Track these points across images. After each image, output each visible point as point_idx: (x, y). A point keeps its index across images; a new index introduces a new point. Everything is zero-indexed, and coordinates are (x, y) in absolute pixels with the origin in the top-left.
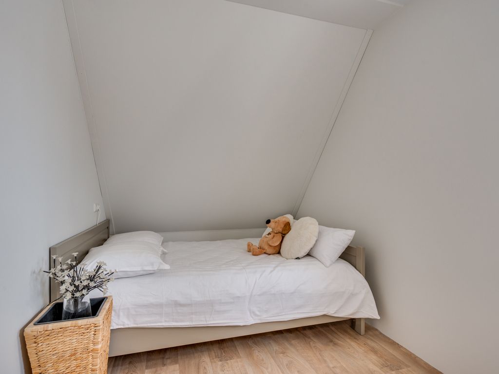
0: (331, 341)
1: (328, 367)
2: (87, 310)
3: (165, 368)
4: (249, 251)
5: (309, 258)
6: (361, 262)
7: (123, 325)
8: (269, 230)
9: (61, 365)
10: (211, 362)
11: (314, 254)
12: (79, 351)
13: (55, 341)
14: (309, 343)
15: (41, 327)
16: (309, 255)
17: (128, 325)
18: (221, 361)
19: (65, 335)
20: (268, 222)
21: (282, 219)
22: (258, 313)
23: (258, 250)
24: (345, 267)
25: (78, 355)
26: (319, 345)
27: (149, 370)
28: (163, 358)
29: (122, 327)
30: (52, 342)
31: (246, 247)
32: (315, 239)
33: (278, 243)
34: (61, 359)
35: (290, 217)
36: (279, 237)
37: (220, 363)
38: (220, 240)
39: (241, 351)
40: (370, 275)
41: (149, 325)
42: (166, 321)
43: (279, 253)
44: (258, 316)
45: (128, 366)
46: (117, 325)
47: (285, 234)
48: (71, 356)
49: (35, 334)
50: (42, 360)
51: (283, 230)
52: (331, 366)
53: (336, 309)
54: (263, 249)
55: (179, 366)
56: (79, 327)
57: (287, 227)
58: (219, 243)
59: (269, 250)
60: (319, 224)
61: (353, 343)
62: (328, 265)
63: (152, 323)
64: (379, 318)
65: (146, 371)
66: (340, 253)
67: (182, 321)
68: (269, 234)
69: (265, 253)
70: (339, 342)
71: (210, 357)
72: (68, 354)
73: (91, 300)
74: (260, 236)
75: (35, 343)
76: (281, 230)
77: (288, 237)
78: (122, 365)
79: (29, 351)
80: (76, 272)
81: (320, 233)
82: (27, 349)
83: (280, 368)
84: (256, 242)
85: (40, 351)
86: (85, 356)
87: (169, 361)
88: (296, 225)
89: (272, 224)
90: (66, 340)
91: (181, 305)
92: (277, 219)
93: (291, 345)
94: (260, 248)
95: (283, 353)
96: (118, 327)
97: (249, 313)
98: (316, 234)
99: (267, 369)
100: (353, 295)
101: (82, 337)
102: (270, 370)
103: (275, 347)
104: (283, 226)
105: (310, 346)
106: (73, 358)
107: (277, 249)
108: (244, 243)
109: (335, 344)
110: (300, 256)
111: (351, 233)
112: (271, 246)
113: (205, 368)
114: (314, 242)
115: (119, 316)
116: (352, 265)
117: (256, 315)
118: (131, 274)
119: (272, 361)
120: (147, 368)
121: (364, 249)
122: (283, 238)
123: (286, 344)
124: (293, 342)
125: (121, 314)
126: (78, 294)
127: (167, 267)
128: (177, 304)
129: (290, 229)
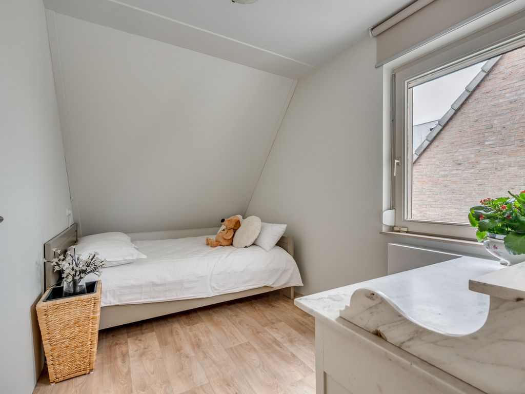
0: (271, 305)
1: (268, 320)
2: (84, 290)
3: (144, 335)
4: (208, 244)
5: (254, 247)
6: (290, 247)
7: (110, 303)
8: (223, 227)
9: (67, 331)
10: (182, 328)
11: (258, 244)
12: (82, 319)
13: (62, 313)
14: (255, 308)
15: (50, 303)
16: (254, 244)
17: (114, 303)
18: (189, 326)
19: (70, 307)
20: (223, 221)
21: (234, 218)
22: (217, 288)
23: (215, 243)
24: (280, 251)
25: (81, 323)
26: (262, 308)
27: (130, 338)
28: (141, 330)
29: (109, 305)
30: (60, 314)
31: (205, 242)
32: (259, 232)
33: (231, 236)
34: (66, 326)
35: (240, 217)
36: (231, 232)
37: (188, 327)
38: (182, 238)
39: (204, 318)
40: (297, 256)
41: (131, 302)
42: (145, 298)
43: (232, 244)
44: (217, 290)
45: (111, 338)
46: (105, 303)
47: (236, 230)
48: (75, 323)
49: (46, 308)
50: (51, 329)
51: (235, 226)
52: (270, 319)
53: (273, 281)
54: (219, 242)
55: (156, 333)
56: (82, 301)
57: (238, 224)
58: (181, 240)
59: (224, 243)
60: (262, 221)
61: (285, 305)
62: (268, 250)
63: (134, 300)
64: (302, 285)
65: (128, 339)
66: (276, 241)
67: (157, 297)
68: (224, 230)
69: (220, 245)
70: (277, 305)
71: (179, 324)
72: (73, 322)
73: (86, 283)
74: (215, 233)
75: (45, 315)
76: (233, 227)
77: (238, 232)
78: (106, 338)
79: (40, 321)
80: (75, 261)
81: (262, 228)
82: (38, 321)
83: (234, 325)
84: (213, 238)
85: (49, 321)
86: (87, 323)
87: (146, 331)
88: (244, 223)
89: (225, 222)
90: (71, 311)
91: (157, 285)
92: (230, 218)
93: (242, 310)
94: (217, 241)
95: (236, 316)
96: (105, 305)
97: (210, 288)
98: (260, 228)
99: (224, 326)
100: (285, 271)
101: (84, 308)
102: (226, 326)
103: (229, 313)
104: (234, 223)
105: (256, 310)
106: (77, 325)
107: (230, 242)
108: (203, 239)
109: (273, 306)
110: (248, 244)
111: (284, 226)
112: (225, 239)
113: (177, 331)
114: (258, 234)
115: (106, 296)
116: (284, 249)
117: (216, 289)
118: (115, 264)
119: (228, 321)
120: (128, 337)
121: (293, 237)
122: (235, 233)
123: (238, 310)
124: (243, 308)
125: (108, 294)
126: (77, 278)
127: (144, 257)
128: (154, 285)
129: (240, 226)
